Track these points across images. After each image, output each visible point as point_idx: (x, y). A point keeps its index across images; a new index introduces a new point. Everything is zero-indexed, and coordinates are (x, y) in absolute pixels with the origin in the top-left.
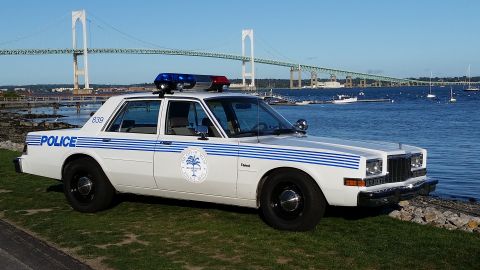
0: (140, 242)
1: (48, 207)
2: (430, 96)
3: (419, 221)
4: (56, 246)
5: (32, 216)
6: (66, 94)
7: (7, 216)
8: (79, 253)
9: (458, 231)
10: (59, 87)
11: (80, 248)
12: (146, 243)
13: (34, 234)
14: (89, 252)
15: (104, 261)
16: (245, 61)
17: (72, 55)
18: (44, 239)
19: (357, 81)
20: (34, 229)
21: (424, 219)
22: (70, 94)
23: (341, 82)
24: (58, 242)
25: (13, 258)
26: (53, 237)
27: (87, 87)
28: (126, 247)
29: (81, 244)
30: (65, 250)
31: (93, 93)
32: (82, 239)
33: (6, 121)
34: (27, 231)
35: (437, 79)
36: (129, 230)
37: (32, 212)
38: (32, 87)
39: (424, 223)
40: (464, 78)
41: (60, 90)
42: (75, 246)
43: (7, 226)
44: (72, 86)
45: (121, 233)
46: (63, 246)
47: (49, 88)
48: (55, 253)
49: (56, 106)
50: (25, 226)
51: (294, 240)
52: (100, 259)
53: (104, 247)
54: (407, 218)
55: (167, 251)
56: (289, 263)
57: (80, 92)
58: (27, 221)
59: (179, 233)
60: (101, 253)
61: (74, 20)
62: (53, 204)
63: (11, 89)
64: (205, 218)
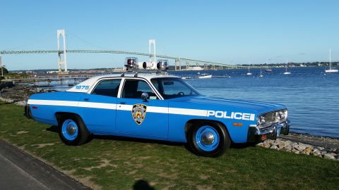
0: (111, 165)
1: (51, 142)
2: (248, 74)
3: (276, 147)
4: (59, 169)
5: (42, 148)
6: (54, 74)
7: (26, 148)
8: (74, 174)
9: (301, 154)
10: (51, 70)
11: (74, 170)
12: (116, 166)
13: (44, 161)
14: (81, 173)
15: (92, 180)
16: (151, 56)
17: (57, 54)
18: (51, 164)
19: (210, 66)
20: (44, 157)
21: (278, 146)
22: (57, 74)
23: (202, 67)
24: (60, 166)
25: (32, 178)
26: (57, 163)
27: (66, 70)
28: (104, 169)
29: (75, 168)
30: (65, 172)
31: (70, 74)
32: (75, 164)
33: (22, 89)
34: (39, 159)
35: (251, 65)
36: (104, 157)
37: (42, 146)
38: (35, 71)
39: (279, 149)
40: (265, 65)
41: (52, 72)
42: (71, 169)
43: (26, 155)
44: (58, 70)
45: (99, 159)
46: (63, 169)
47: (45, 71)
48: (59, 174)
49: (49, 81)
50: (38, 155)
51: (208, 163)
52: (89, 178)
53: (89, 169)
54: (267, 146)
55: (129, 171)
56: (209, 178)
57: (62, 73)
58: (39, 152)
59: (134, 158)
60: (88, 173)
61: (58, 35)
62: (54, 140)
63: (24, 72)
64: (149, 148)
